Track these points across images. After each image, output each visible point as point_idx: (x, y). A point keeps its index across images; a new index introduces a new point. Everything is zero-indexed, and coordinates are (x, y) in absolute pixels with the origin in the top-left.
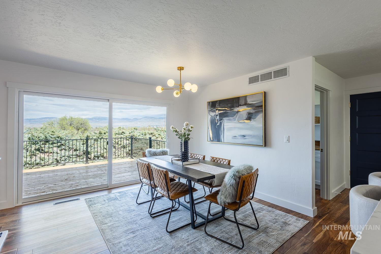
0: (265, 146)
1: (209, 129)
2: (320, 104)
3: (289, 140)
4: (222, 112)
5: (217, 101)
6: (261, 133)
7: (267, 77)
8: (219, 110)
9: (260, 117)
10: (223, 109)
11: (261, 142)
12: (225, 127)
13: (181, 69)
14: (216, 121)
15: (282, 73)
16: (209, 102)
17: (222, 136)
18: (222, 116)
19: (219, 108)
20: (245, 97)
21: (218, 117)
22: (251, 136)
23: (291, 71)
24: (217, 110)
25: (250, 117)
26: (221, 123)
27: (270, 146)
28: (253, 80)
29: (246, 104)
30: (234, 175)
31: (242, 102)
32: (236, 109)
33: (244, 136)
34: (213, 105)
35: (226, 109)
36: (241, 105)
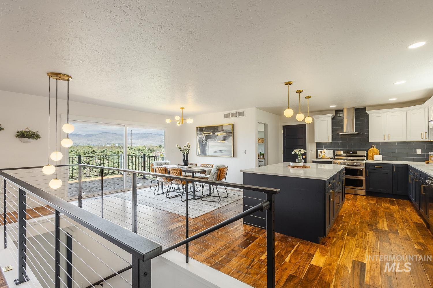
0: (233, 156)
1: (197, 146)
2: (264, 131)
3: (245, 153)
4: (207, 135)
5: (203, 127)
6: (231, 149)
7: (234, 115)
8: (205, 133)
9: (231, 139)
10: (208, 133)
11: (231, 154)
12: (209, 145)
13: (182, 108)
14: (203, 141)
15: (242, 114)
16: (198, 128)
17: (207, 152)
18: (207, 137)
19: (205, 132)
20: (222, 126)
21: (204, 138)
22: (225, 150)
23: (246, 113)
24: (203, 133)
25: (225, 139)
26: (206, 143)
27: (236, 157)
28: (226, 116)
29: (222, 131)
30: (216, 168)
31: (220, 129)
32: (216, 134)
33: (221, 151)
34: (201, 130)
35: (210, 133)
36: (219, 131)
